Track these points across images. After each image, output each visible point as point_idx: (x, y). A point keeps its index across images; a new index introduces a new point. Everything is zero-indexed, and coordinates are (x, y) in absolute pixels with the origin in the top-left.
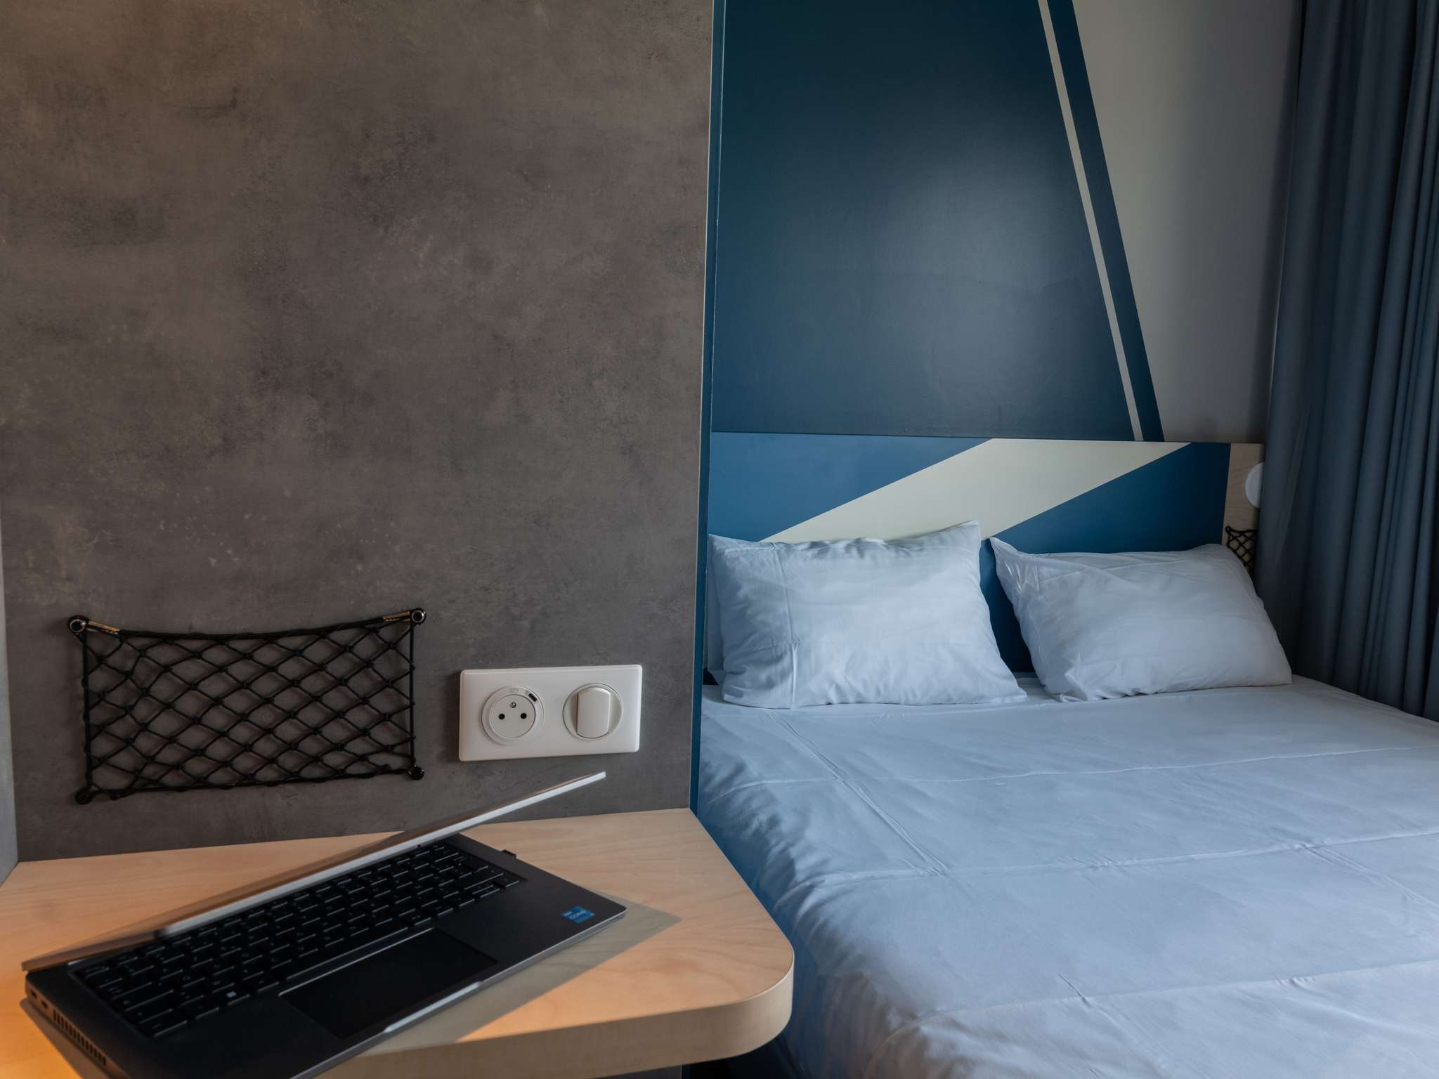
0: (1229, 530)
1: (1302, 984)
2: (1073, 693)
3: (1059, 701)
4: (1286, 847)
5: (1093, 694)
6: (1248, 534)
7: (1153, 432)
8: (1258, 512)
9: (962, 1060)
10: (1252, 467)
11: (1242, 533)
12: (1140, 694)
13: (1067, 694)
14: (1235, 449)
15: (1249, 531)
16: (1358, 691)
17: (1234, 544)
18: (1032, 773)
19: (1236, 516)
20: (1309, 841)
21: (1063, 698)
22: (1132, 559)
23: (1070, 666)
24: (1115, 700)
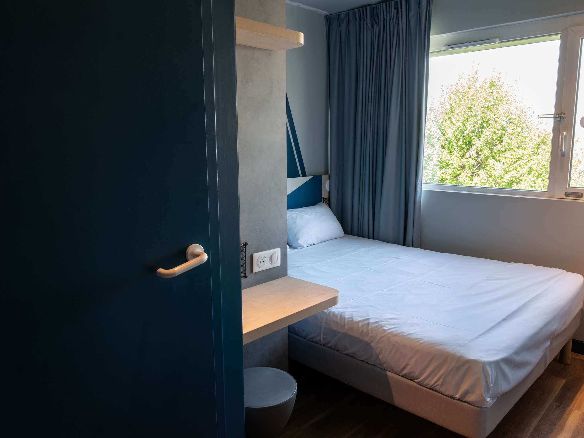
0: (323, 198)
1: (384, 290)
2: (301, 246)
3: (298, 249)
4: (367, 270)
5: (305, 246)
6: (327, 199)
7: (304, 175)
8: (329, 193)
9: (343, 312)
10: (327, 181)
11: (326, 199)
12: (314, 244)
13: (299, 247)
14: (323, 176)
15: (327, 198)
16: (358, 236)
17: (325, 202)
18: (307, 266)
19: (325, 195)
20: (370, 268)
21: (299, 248)
22: (306, 209)
23: (299, 239)
24: (310, 247)
